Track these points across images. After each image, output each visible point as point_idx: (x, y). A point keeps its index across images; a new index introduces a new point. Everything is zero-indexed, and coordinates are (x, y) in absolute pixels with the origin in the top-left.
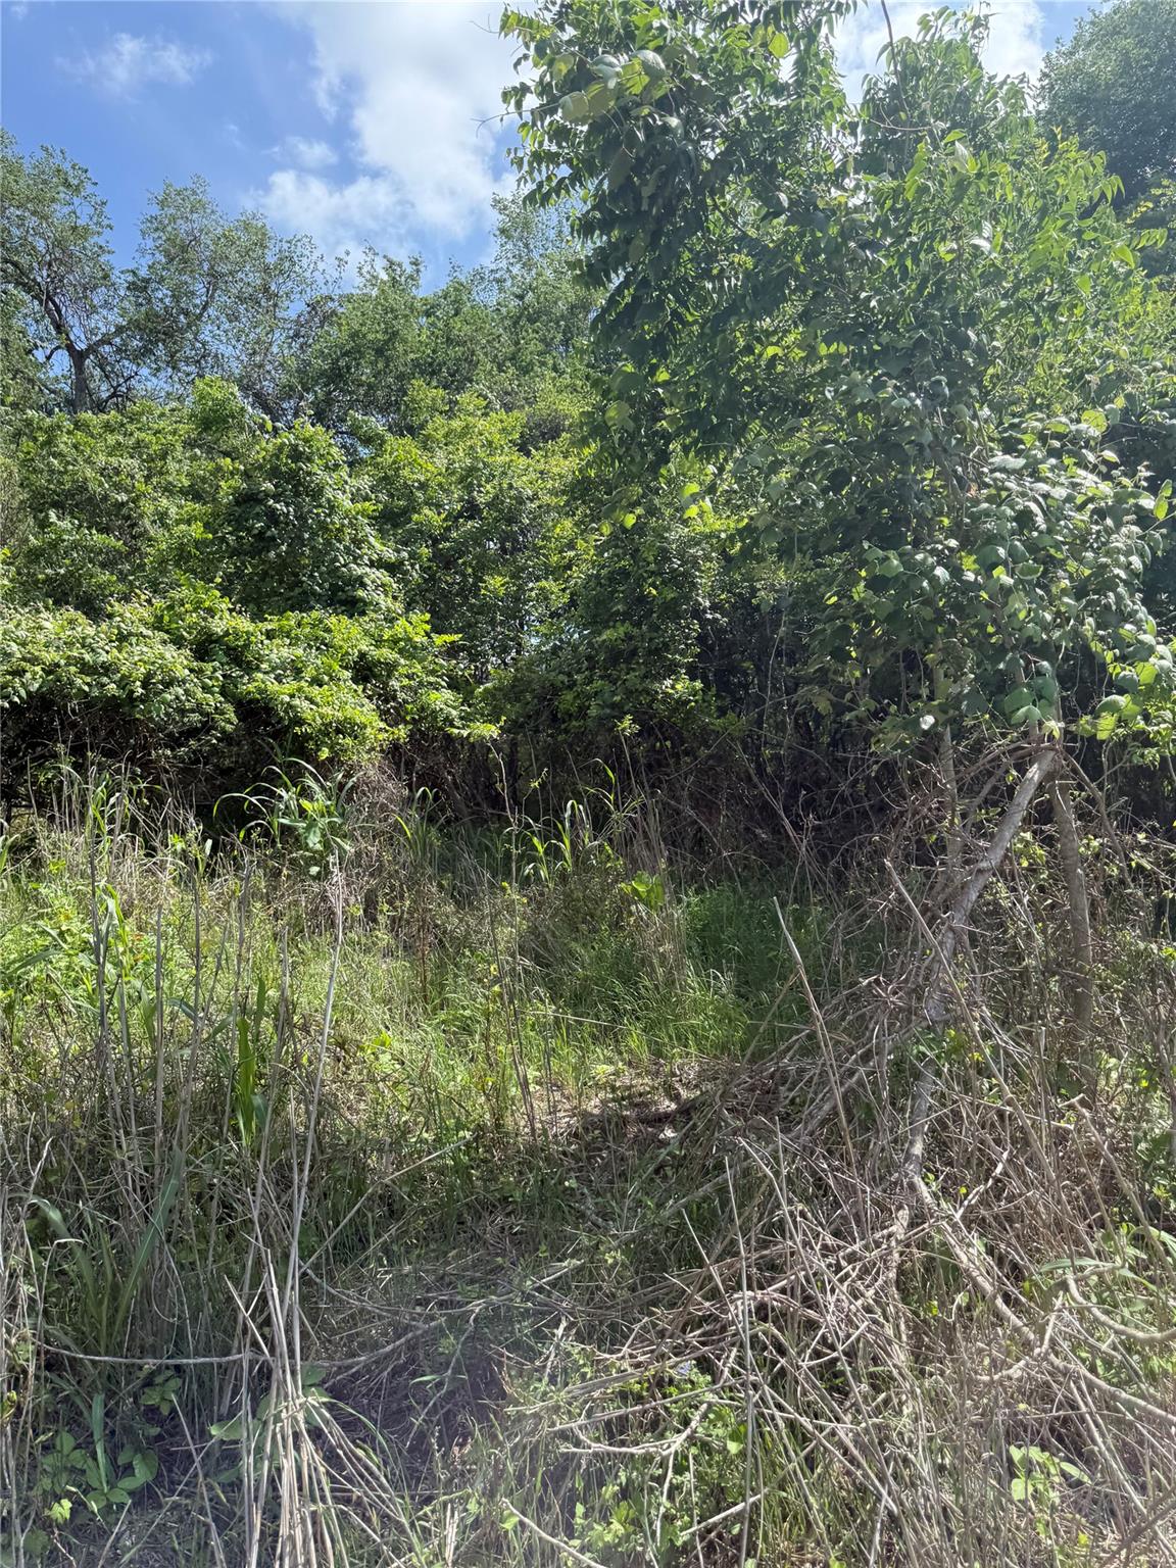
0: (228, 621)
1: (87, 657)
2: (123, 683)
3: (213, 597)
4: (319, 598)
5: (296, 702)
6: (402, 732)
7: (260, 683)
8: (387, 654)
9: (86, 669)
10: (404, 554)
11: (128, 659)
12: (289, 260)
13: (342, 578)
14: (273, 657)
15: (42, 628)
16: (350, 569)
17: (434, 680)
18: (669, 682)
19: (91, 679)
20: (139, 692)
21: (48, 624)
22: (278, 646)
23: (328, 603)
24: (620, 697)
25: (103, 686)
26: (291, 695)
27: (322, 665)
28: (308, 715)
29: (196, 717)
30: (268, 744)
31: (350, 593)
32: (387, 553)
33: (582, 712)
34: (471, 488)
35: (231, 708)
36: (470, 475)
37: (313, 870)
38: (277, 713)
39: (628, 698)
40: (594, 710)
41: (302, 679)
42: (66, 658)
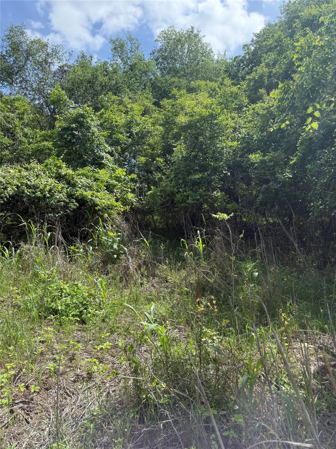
0: (66, 170)
1: (28, 183)
2: (42, 191)
3: (60, 162)
4: (89, 162)
5: (94, 198)
6: (128, 208)
7: (79, 192)
8: (114, 182)
9: (28, 187)
10: (113, 149)
11: (42, 184)
12: (55, 52)
13: (97, 156)
14: (79, 182)
15: (9, 172)
16: (99, 154)
17: (127, 189)
18: (215, 193)
19: (30, 190)
20: (48, 195)
21: (11, 171)
22: (79, 178)
23: (93, 164)
24: (199, 197)
25: (34, 193)
26: (91, 196)
27: (98, 185)
28: (99, 203)
29: (62, 203)
30: (85, 212)
31: (99, 161)
32: (109, 149)
33: (184, 201)
34: (130, 128)
35: (75, 201)
36: (129, 123)
37: (115, 256)
38: (87, 202)
39: (201, 198)
40: (190, 201)
41: (94, 190)
42: (21, 183)
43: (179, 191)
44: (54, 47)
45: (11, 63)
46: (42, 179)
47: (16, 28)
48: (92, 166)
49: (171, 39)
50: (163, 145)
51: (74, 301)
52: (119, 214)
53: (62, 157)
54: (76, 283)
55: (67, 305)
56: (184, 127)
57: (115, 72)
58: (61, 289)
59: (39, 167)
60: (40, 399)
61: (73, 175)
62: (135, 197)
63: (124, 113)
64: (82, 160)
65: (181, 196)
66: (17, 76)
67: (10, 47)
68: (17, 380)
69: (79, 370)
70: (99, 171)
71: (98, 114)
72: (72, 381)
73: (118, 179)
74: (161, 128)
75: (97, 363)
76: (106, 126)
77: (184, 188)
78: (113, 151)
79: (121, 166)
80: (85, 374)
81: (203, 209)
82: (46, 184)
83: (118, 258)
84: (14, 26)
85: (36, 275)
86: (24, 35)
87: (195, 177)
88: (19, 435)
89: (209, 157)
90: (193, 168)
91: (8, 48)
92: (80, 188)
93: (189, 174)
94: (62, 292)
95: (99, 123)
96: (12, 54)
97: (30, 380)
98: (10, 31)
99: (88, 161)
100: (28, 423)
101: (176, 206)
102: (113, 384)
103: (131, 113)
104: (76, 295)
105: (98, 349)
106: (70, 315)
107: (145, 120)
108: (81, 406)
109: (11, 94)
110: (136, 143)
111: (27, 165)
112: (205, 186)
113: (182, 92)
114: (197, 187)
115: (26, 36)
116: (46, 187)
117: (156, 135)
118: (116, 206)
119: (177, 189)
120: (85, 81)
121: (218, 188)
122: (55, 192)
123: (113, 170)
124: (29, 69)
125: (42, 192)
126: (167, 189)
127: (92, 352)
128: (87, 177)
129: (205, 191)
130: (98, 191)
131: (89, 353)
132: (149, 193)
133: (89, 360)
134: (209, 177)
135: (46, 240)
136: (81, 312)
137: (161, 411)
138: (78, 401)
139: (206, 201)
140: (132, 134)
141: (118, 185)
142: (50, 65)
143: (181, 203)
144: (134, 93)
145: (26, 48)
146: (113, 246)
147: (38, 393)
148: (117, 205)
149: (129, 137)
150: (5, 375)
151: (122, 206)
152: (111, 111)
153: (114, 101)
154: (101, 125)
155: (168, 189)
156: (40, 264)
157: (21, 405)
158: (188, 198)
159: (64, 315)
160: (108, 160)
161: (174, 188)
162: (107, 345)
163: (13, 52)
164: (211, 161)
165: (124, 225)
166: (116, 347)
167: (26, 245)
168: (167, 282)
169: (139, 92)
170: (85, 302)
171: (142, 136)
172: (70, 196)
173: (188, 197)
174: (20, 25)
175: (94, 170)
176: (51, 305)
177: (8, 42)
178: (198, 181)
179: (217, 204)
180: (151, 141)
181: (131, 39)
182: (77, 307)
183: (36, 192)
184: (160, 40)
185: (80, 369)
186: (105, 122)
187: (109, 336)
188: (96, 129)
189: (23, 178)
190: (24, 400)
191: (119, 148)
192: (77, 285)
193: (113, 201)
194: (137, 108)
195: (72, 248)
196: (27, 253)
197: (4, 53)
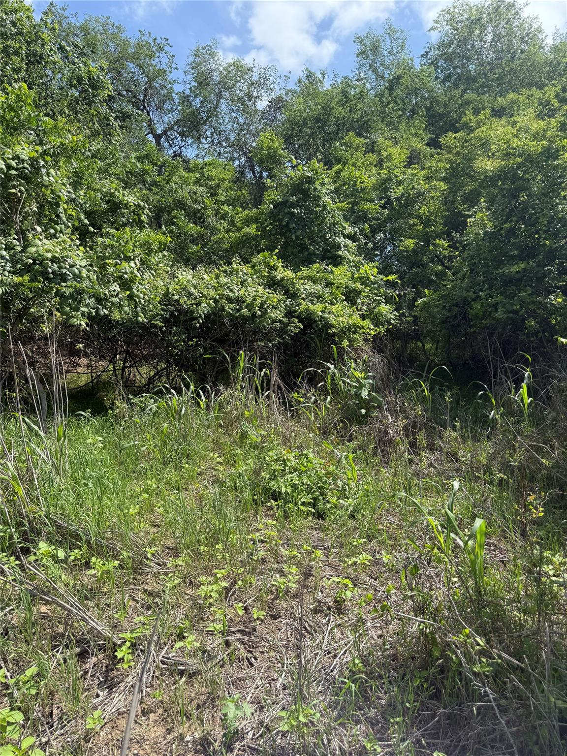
0: (283, 273)
1: (230, 294)
2: (250, 306)
3: (274, 260)
4: (318, 256)
5: (326, 315)
6: (382, 330)
7: (304, 305)
8: (358, 286)
9: (230, 300)
10: (356, 229)
11: (249, 295)
12: (264, 78)
13: (329, 245)
14: (302, 290)
15: (203, 279)
16: (334, 240)
17: (378, 298)
18: (552, 297)
19: (232, 306)
20: (259, 313)
21: (205, 276)
22: (302, 284)
23: (323, 258)
24: (518, 307)
25: (239, 310)
26: (322, 311)
27: (332, 294)
28: (334, 323)
29: (279, 325)
30: (312, 338)
31: (334, 253)
32: (349, 230)
33: (486, 315)
34: (386, 190)
35: (297, 320)
36: (385, 183)
37: (363, 411)
38: (315, 321)
39: (522, 307)
40: (500, 314)
41: (326, 302)
42: (219, 295)
43: (478, 297)
44: (263, 71)
45: (198, 106)
46: (249, 288)
47: (204, 48)
48: (322, 261)
49: (461, 22)
50: (446, 216)
51: (305, 481)
52: (366, 340)
53: (277, 251)
54: (305, 452)
55: (294, 487)
56: (491, 178)
57: (361, 96)
58: (284, 460)
59: (246, 269)
60: (265, 631)
61: (293, 279)
62: (393, 311)
63: (375, 166)
64: (306, 253)
65: (482, 306)
66: (207, 127)
67: (195, 81)
68: (231, 596)
69: (320, 593)
70: (334, 269)
71: (332, 172)
72: (311, 610)
73: (364, 281)
74: (443, 186)
75: (350, 586)
76: (345, 191)
77: (488, 292)
78: (355, 234)
79: (370, 258)
80: (330, 601)
81: (526, 328)
82: (255, 296)
83: (367, 415)
84: (200, 47)
85: (244, 436)
86: (216, 59)
87: (511, 270)
88: (240, 681)
89: (540, 230)
90: (507, 252)
91: (193, 83)
92: (304, 299)
93: (500, 264)
94: (286, 465)
95: (333, 187)
96: (198, 92)
97: (249, 599)
98: (195, 55)
99: (315, 254)
100: (252, 665)
101: (472, 323)
102: (379, 625)
103: (388, 164)
104: (306, 472)
105: (350, 563)
106: (300, 503)
107: (412, 174)
108: (329, 653)
109: (197, 156)
110: (396, 215)
111: (225, 267)
112: (530, 286)
113: (481, 116)
114: (514, 288)
115: (218, 59)
116: (255, 300)
117: (433, 197)
118: (363, 327)
119: (474, 293)
120: (310, 120)
121: (558, 288)
122: (268, 307)
123: (356, 266)
124: (223, 112)
125: (250, 308)
126: (454, 293)
127: (338, 566)
128: (315, 282)
129: (530, 295)
130: (333, 304)
131: (335, 568)
132: (420, 301)
133: (337, 579)
134: (540, 269)
135: (257, 382)
136: (315, 499)
137: (473, 686)
138: (325, 644)
139: (533, 314)
140: (389, 202)
141: (364, 292)
142: (255, 101)
143: (482, 319)
144: (392, 129)
145: (218, 79)
146: (360, 394)
147: (262, 621)
148: (364, 325)
149: (384, 207)
150: (215, 587)
151: (372, 327)
152: (354, 165)
153: (358, 147)
154: (337, 191)
155: (457, 292)
156: (250, 420)
157: (239, 636)
158: (496, 310)
159: (289, 502)
160: (348, 250)
161: (468, 291)
162: (364, 558)
163: (199, 88)
164: (545, 238)
165: (376, 359)
166: (376, 562)
167: (227, 390)
168: (457, 460)
169: (403, 126)
170: (320, 484)
171: (408, 202)
172: (290, 313)
173: (495, 306)
174: (209, 43)
175: (325, 269)
176: (271, 485)
177: (193, 74)
178: (517, 276)
179: (556, 319)
180: (423, 210)
181: (391, 32)
182: (309, 491)
183: (241, 309)
184: (439, 26)
185: (322, 593)
186: (344, 185)
187: (365, 543)
188: (327, 199)
189: (221, 286)
190: (243, 629)
191: (367, 226)
192: (306, 455)
193: (356, 319)
194: (398, 154)
195: (295, 395)
196: (228, 403)
197: (188, 92)
